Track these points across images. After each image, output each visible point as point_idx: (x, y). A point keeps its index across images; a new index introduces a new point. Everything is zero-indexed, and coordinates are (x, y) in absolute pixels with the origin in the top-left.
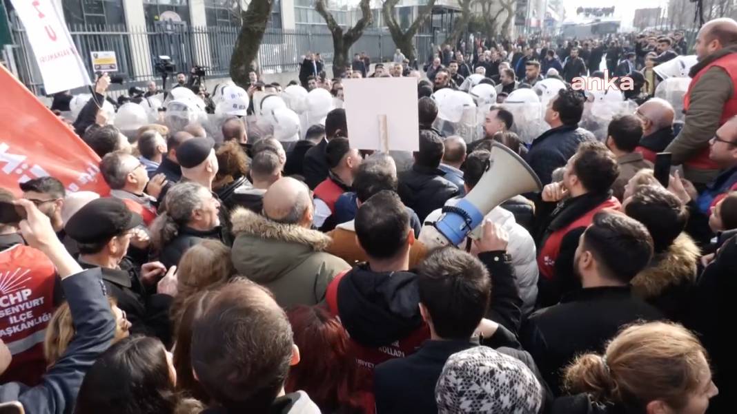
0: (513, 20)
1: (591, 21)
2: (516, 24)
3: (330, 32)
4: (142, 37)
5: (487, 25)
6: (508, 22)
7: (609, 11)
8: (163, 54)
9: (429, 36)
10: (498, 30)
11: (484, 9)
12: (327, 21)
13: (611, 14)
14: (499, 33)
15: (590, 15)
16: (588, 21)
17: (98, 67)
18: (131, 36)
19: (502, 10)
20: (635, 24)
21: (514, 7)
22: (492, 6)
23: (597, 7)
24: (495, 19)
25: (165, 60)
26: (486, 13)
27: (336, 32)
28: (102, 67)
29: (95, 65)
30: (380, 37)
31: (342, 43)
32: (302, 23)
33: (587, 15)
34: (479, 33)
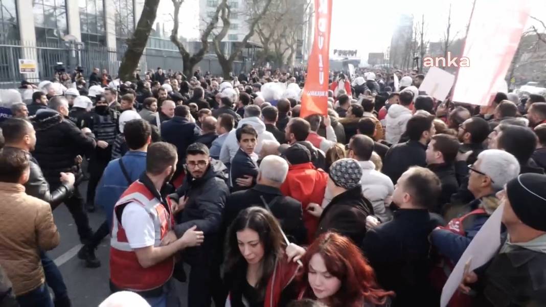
0: (294, 56)
1: (342, 59)
2: (297, 58)
3: (181, 56)
4: (33, 50)
5: (278, 57)
6: (291, 56)
7: (353, 53)
8: (59, 62)
9: (241, 62)
10: (285, 61)
11: (276, 47)
12: (179, 48)
13: (354, 55)
14: (285, 63)
15: (342, 55)
16: (340, 59)
17: (23, 70)
18: (25, 49)
19: (287, 49)
20: (369, 62)
21: (295, 47)
22: (281, 45)
23: (346, 50)
24: (283, 54)
25: (60, 65)
26: (277, 49)
27: (185, 56)
28: (27, 70)
29: (22, 69)
30: (210, 61)
31: (188, 64)
32: (157, 49)
33: (340, 55)
34: (273, 62)
